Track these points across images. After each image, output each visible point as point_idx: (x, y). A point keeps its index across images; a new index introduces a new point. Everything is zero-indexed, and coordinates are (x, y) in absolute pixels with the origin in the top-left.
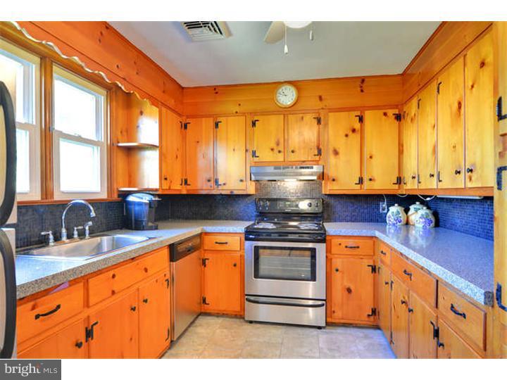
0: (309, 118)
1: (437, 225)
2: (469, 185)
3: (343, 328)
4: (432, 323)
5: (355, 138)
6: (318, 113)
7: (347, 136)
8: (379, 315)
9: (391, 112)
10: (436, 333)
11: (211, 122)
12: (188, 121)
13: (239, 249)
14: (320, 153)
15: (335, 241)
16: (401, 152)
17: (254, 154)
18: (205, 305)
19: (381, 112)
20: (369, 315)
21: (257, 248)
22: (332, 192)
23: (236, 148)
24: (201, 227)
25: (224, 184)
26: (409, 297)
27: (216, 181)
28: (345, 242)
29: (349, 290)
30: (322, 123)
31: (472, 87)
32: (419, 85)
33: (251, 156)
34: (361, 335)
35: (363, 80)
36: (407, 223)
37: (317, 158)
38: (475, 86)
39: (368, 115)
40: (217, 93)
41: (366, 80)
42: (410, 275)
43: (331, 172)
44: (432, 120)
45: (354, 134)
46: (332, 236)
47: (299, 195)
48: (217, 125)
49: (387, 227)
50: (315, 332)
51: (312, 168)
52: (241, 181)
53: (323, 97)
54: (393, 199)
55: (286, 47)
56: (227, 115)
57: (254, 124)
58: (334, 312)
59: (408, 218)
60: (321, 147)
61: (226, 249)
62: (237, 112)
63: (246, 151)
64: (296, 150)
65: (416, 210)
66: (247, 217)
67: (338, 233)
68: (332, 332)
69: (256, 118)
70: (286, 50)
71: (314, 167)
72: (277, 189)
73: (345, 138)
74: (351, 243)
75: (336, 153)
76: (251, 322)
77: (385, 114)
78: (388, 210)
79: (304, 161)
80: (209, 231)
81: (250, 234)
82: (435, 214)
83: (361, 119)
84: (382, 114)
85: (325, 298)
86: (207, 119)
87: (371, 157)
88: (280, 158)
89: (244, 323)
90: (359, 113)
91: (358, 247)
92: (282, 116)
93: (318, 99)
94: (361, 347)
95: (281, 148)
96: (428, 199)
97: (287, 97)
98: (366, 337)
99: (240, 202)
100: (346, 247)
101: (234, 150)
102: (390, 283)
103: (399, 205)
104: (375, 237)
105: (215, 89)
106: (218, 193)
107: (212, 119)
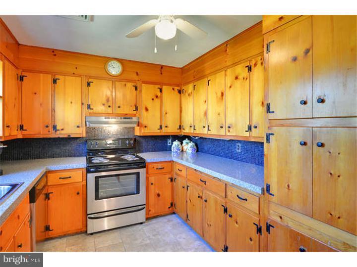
0: (130, 85)
1: (198, 151)
2: (228, 134)
3: (154, 219)
4: (223, 206)
5: (157, 101)
6: (135, 83)
7: (153, 99)
8: (175, 206)
9: (176, 88)
10: (226, 210)
11: (49, 78)
12: (24, 74)
13: (81, 180)
14: (137, 109)
15: (150, 166)
16: (181, 111)
17: (89, 107)
18: (50, 232)
19: (171, 88)
20: (169, 208)
21: (97, 178)
22: (145, 135)
23: (73, 102)
24: (45, 167)
25: (62, 130)
26: (203, 194)
27: (55, 127)
28: (156, 166)
29: (159, 195)
30: (138, 89)
31: (230, 87)
32: (194, 77)
33: (87, 108)
34: (166, 220)
35: (162, 67)
36: (182, 151)
37: (135, 112)
38: (232, 87)
39: (165, 88)
40: (55, 55)
41: (164, 68)
42: (205, 182)
43: (144, 122)
44: (203, 98)
45: (157, 99)
46: (149, 163)
47: (119, 136)
48: (55, 81)
49: (172, 153)
50: (140, 227)
51: (132, 118)
52: (78, 127)
53: (139, 73)
54: (175, 137)
55: (156, 49)
56: (65, 74)
57: (89, 84)
58: (150, 210)
59: (182, 147)
60: (137, 105)
61: (71, 182)
62: (74, 74)
63: (82, 104)
64: (122, 106)
65: (187, 143)
66: (78, 154)
67: (152, 161)
68: (150, 224)
69: (91, 80)
70: (156, 51)
71: (133, 118)
72: (103, 131)
73: (152, 101)
74: (160, 166)
75: (147, 109)
76: (92, 234)
77: (173, 89)
78: (172, 144)
79: (126, 114)
80: (53, 170)
81: (91, 168)
82: (196, 145)
83: (161, 90)
84: (172, 89)
85: (145, 203)
86: (45, 75)
87: (166, 113)
88: (110, 110)
89: (86, 237)
90: (159, 86)
91: (163, 168)
92: (111, 82)
93: (136, 74)
94: (169, 228)
95: (110, 104)
96: (197, 138)
97: (115, 69)
98: (169, 221)
99: (72, 142)
100: (157, 169)
101: (71, 103)
102: (186, 187)
103: (178, 141)
104: (173, 161)
105: (53, 52)
106: (57, 136)
107: (50, 75)
